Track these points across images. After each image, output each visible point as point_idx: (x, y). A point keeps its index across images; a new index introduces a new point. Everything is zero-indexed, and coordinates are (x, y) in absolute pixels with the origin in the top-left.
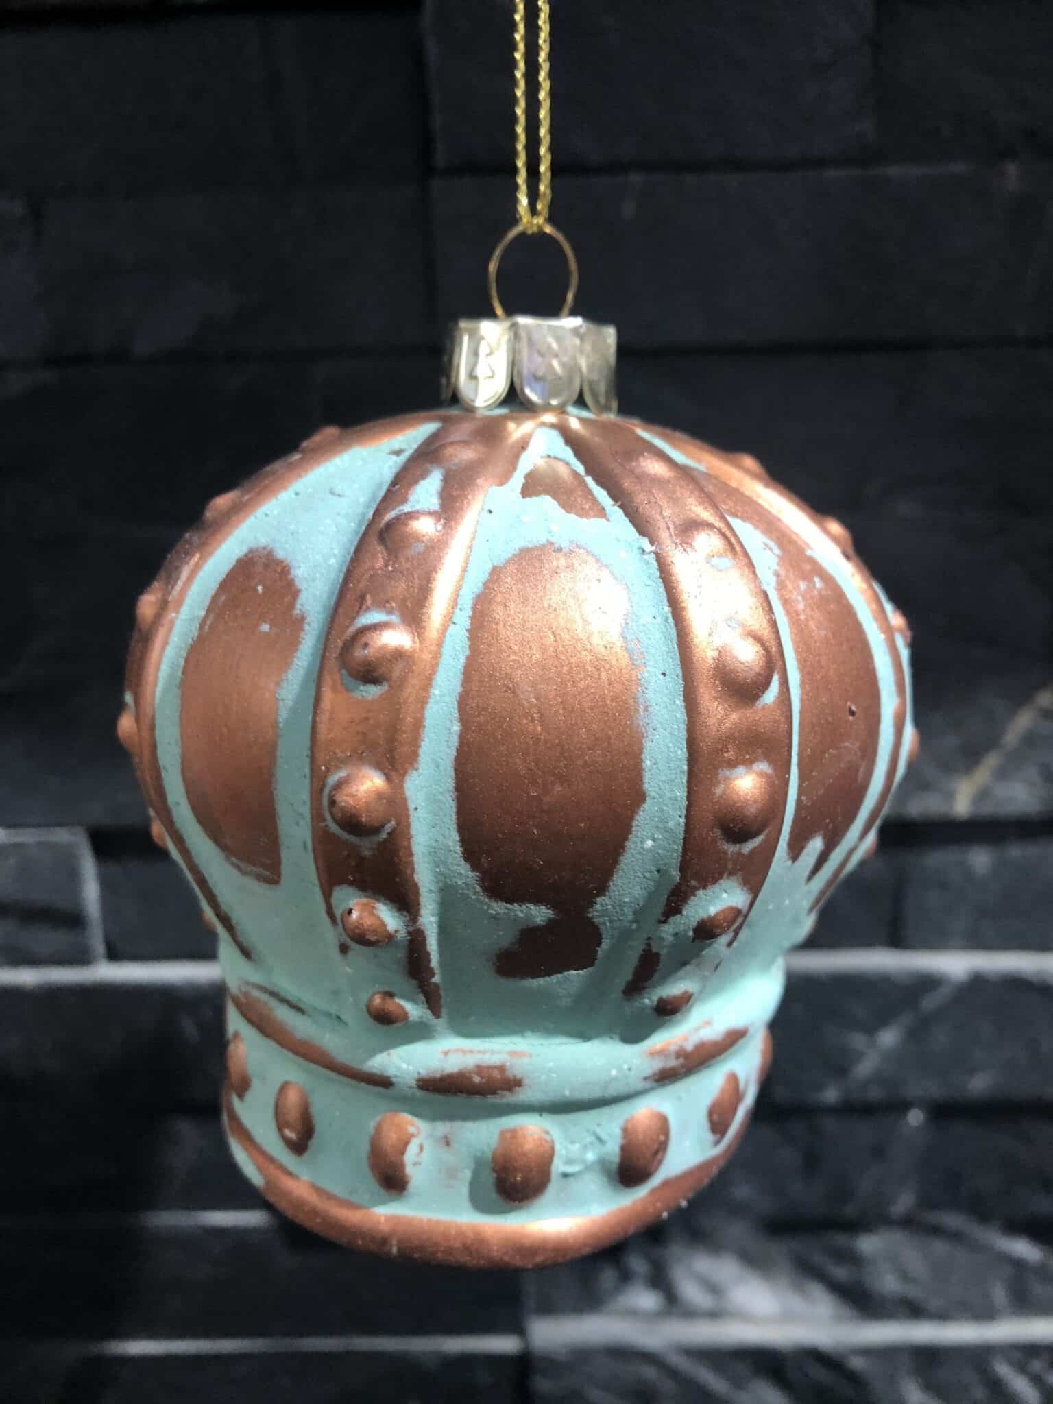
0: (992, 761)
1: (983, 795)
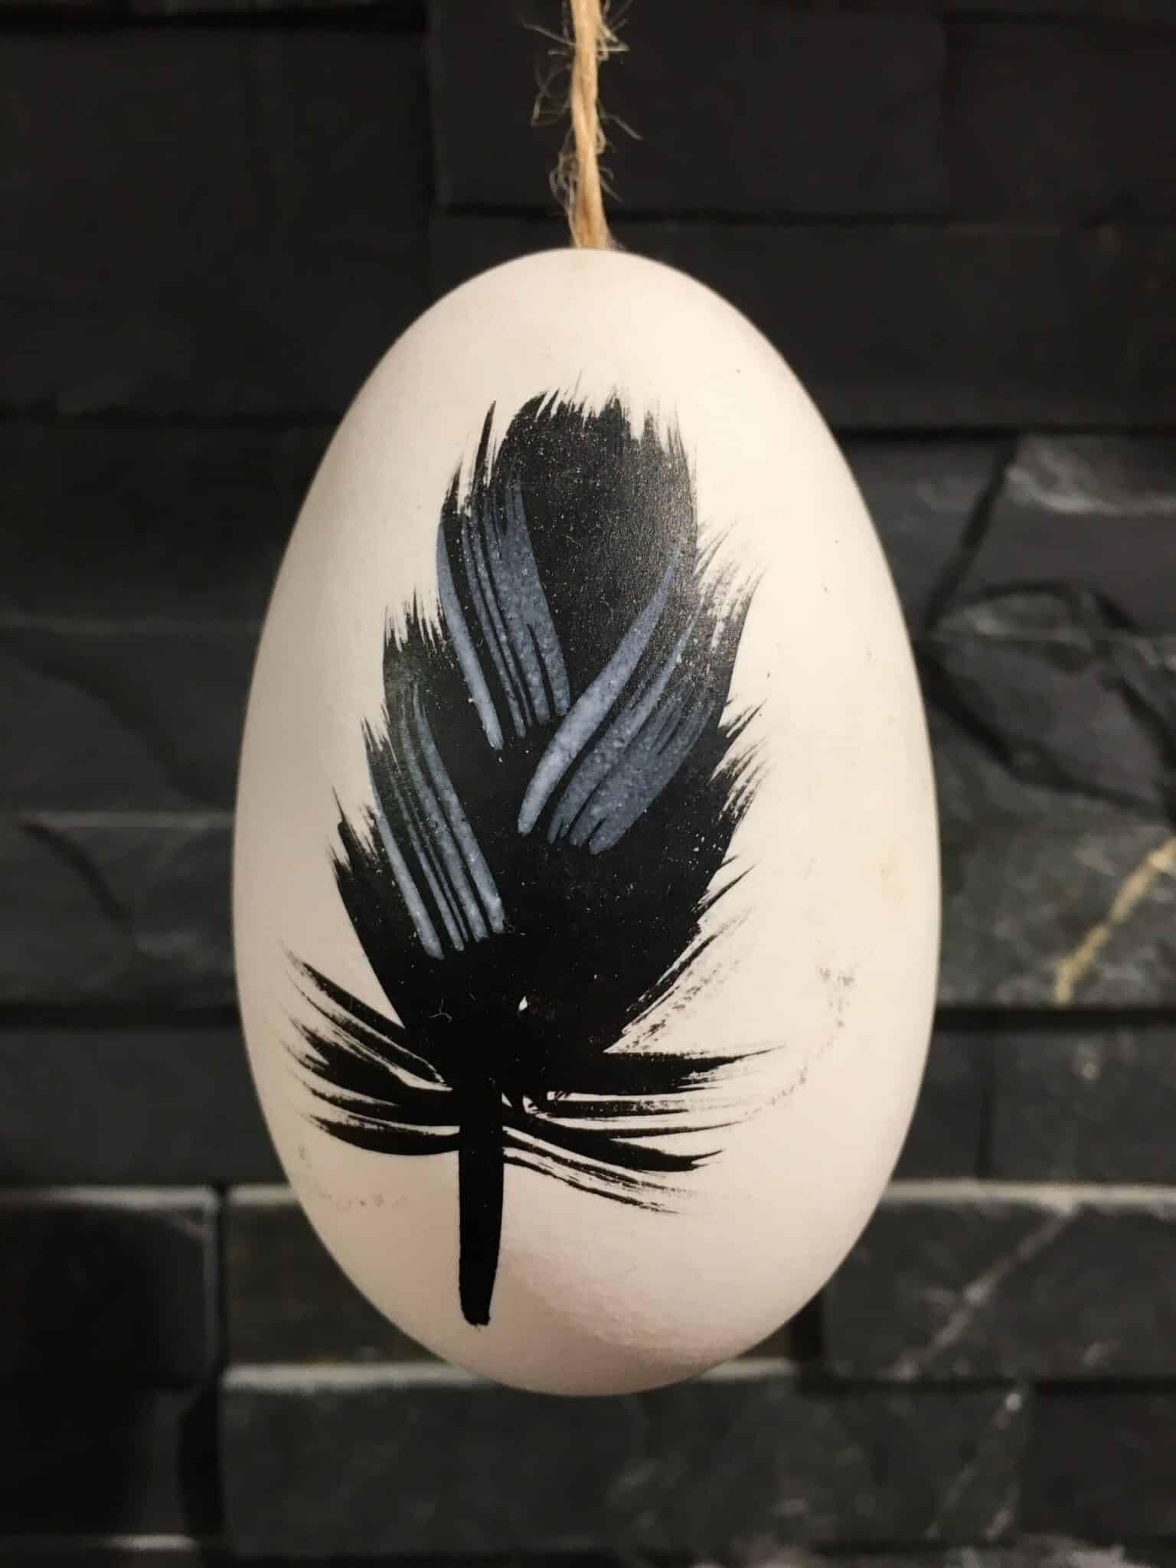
0: (1098, 936)
1: (1088, 980)
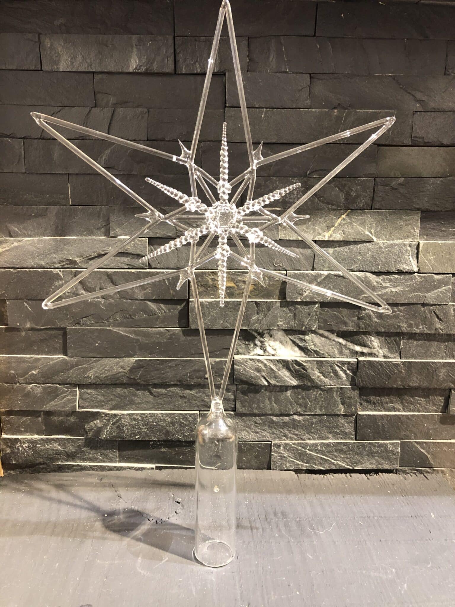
0: (333, 228)
1: (331, 236)
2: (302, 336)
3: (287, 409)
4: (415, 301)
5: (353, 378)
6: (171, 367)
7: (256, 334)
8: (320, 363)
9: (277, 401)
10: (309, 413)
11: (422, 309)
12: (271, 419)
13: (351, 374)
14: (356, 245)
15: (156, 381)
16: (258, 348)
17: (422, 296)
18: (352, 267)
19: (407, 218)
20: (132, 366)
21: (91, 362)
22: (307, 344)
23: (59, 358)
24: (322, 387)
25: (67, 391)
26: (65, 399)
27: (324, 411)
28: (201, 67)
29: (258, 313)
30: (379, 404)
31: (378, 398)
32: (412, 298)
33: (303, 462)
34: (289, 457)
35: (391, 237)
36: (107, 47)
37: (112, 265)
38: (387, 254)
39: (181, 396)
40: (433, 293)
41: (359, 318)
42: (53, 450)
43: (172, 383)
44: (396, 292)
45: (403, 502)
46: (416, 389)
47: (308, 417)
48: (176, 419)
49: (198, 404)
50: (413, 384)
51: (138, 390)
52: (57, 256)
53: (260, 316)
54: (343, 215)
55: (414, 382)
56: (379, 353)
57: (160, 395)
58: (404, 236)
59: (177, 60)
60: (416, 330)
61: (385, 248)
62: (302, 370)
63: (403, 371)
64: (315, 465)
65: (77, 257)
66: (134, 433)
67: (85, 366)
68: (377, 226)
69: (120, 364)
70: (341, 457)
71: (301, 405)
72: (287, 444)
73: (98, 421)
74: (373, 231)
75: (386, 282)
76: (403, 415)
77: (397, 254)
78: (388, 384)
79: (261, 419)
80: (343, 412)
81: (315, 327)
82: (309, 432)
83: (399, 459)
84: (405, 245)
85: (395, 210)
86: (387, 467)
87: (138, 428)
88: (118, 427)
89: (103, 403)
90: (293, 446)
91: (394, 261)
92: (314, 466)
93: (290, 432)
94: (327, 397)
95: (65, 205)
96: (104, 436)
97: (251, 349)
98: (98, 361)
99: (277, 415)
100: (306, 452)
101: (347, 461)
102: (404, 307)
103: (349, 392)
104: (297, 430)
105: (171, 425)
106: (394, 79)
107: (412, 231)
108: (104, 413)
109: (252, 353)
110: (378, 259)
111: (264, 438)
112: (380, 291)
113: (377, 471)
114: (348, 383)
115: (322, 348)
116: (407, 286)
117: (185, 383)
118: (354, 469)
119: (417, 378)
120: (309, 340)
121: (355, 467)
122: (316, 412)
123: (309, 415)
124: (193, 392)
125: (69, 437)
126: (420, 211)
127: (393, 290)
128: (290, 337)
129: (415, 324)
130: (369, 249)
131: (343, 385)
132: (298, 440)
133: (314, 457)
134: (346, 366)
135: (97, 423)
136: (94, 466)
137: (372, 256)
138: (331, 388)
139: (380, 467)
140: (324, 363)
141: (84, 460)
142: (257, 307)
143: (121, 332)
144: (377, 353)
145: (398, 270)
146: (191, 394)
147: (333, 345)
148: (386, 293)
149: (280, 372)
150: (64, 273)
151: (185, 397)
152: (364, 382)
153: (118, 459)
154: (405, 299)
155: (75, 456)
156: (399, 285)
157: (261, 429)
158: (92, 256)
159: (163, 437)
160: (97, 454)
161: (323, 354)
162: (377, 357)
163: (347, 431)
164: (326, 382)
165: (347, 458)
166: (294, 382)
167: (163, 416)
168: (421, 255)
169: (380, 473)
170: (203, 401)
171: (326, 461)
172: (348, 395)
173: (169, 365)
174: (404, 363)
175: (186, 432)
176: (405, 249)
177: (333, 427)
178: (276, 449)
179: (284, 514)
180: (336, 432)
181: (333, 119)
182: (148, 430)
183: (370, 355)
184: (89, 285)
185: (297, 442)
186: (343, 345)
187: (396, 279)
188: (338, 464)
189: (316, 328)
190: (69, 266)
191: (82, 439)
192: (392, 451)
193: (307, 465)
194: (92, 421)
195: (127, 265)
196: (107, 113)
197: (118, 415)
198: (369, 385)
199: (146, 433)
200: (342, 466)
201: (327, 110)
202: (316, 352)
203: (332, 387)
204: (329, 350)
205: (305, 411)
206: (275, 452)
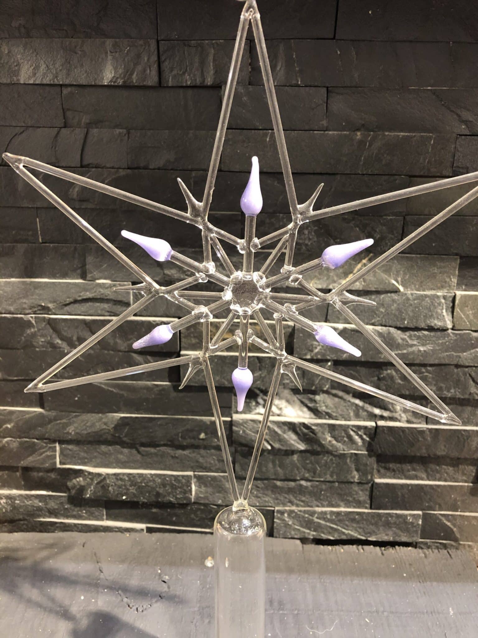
2: (311, 396)
3: (293, 474)
4: (447, 362)
5: (370, 444)
6: (161, 425)
7: (258, 392)
8: (332, 428)
9: (282, 466)
10: (318, 479)
11: (456, 370)
12: (275, 483)
13: (368, 439)
14: (378, 295)
15: (144, 440)
16: (261, 407)
17: (456, 356)
18: (373, 321)
19: (442, 264)
20: (116, 423)
21: (71, 417)
22: (318, 405)
23: (35, 412)
24: (334, 453)
25: (46, 447)
26: (44, 455)
27: (335, 477)
28: (191, 79)
29: (260, 369)
30: (399, 471)
31: (398, 465)
32: (443, 358)
33: (310, 529)
34: (295, 524)
35: (422, 286)
36: (76, 53)
37: (91, 312)
38: (416, 307)
39: (172, 457)
40: (469, 352)
41: (379, 379)
42: (33, 506)
43: (162, 443)
44: (425, 351)
45: (420, 592)
46: (443, 457)
47: (317, 483)
48: (167, 481)
49: (192, 464)
50: (440, 453)
51: (124, 447)
52: (27, 301)
53: (262, 373)
54: (364, 259)
55: (441, 451)
56: (401, 417)
57: (148, 454)
58: (437, 286)
59: (162, 70)
60: (447, 393)
61: (414, 300)
62: (311, 434)
63: (429, 438)
64: (324, 533)
65: (51, 302)
66: (120, 494)
67: (64, 421)
68: (405, 274)
69: (104, 420)
70: (353, 527)
71: (309, 471)
72: (292, 512)
73: (81, 479)
74: (399, 279)
75: (412, 340)
76: (426, 485)
77: (428, 307)
78: (411, 452)
79: (264, 484)
80: (358, 479)
81: (327, 386)
82: (318, 499)
83: (419, 532)
84: (438, 297)
85: (428, 254)
86: (404, 539)
87: (124, 489)
88: (103, 487)
89: (86, 460)
90: (299, 513)
91: (424, 316)
92: (322, 535)
93: (295, 498)
94: (339, 463)
95: (34, 243)
96: (88, 496)
97: (253, 408)
98: (78, 416)
99: (281, 480)
100: (313, 520)
101: (360, 530)
102: (434, 368)
103: (365, 458)
104: (304, 496)
105: (162, 486)
106: (434, 94)
107: (448, 280)
108: (87, 472)
109: (253, 412)
110: (405, 312)
111: (267, 504)
112: (405, 349)
113: (393, 544)
114: (364, 449)
115: (335, 410)
116: (438, 345)
117: (176, 443)
118: (367, 540)
119: (445, 446)
120: (320, 401)
121: (369, 537)
122: (326, 478)
123: (317, 481)
124: (186, 452)
125: (50, 493)
126: (458, 257)
127: (422, 349)
128: (298, 396)
129: (446, 388)
130: (394, 301)
131: (358, 450)
132: (304, 507)
133: (322, 526)
134: (362, 430)
135: (80, 481)
136: (79, 524)
137: (398, 309)
138: (344, 454)
139: (398, 539)
140: (337, 427)
141: (67, 517)
142: (260, 362)
143: (103, 386)
144: (399, 418)
145: (428, 326)
146: (184, 454)
147: (348, 406)
148: (413, 353)
149: (285, 436)
150: (37, 320)
151: (177, 458)
152: (383, 450)
153: (105, 517)
154: (435, 359)
155: (58, 513)
156: (429, 344)
157: (264, 494)
158: (68, 302)
159: (153, 499)
160: (81, 511)
161: (336, 416)
162: (400, 421)
163: (361, 499)
164: (338, 447)
165: (360, 528)
166: (302, 447)
167: (152, 477)
168: (457, 309)
169: (397, 547)
170: (197, 462)
171: (336, 530)
172: (364, 461)
173: (159, 423)
174: (430, 430)
175: (178, 494)
176: (438, 302)
177: (345, 494)
178: (279, 515)
179: (281, 603)
180: (348, 500)
181: (355, 144)
182: (136, 490)
183: (392, 419)
184: (65, 334)
185: (303, 509)
186: (359, 406)
187: (425, 336)
188: (349, 534)
189: (328, 388)
190: (41, 312)
191: (65, 496)
192: (412, 523)
193: (314, 533)
194: (75, 478)
195: (108, 312)
196: (79, 134)
197: (102, 475)
198: (388, 453)
199: (134, 494)
200: (354, 536)
201: (348, 133)
202: (327, 413)
203: (345, 452)
204: (343, 411)
205: (313, 477)
206: (278, 518)
